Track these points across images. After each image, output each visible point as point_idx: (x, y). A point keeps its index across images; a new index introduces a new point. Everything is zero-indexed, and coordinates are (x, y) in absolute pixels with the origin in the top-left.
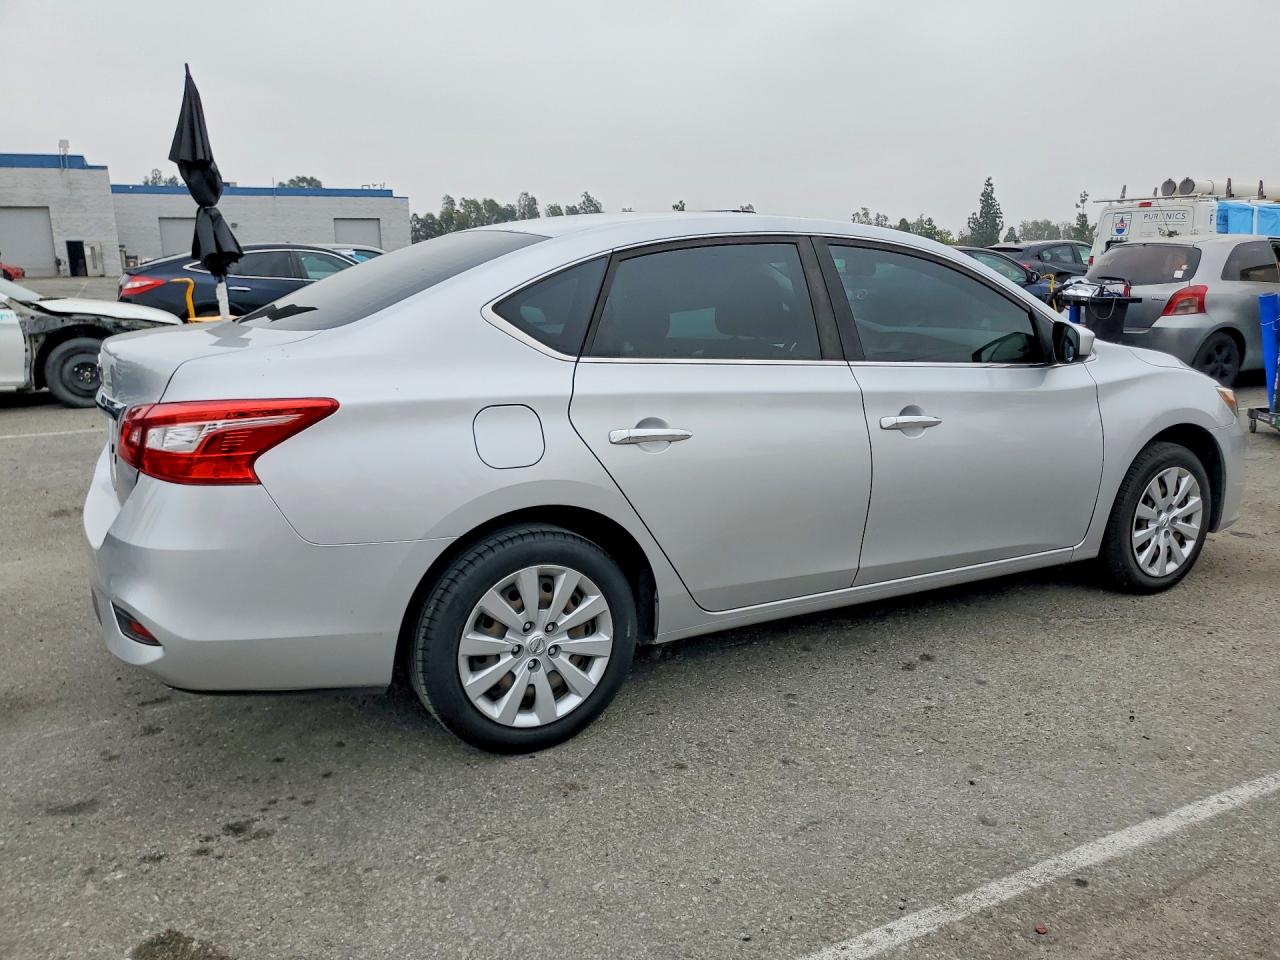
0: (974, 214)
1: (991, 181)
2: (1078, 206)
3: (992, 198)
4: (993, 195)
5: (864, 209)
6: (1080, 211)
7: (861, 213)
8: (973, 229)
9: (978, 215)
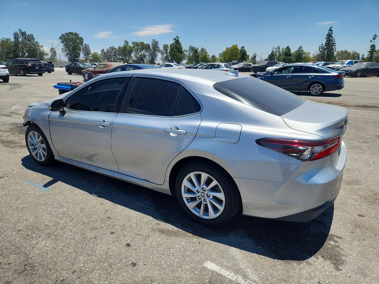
0: (323, 44)
1: (332, 29)
2: (371, 41)
3: (331, 36)
4: (332, 35)
5: (279, 46)
6: (372, 43)
7: (277, 48)
8: (321, 51)
9: (324, 45)
